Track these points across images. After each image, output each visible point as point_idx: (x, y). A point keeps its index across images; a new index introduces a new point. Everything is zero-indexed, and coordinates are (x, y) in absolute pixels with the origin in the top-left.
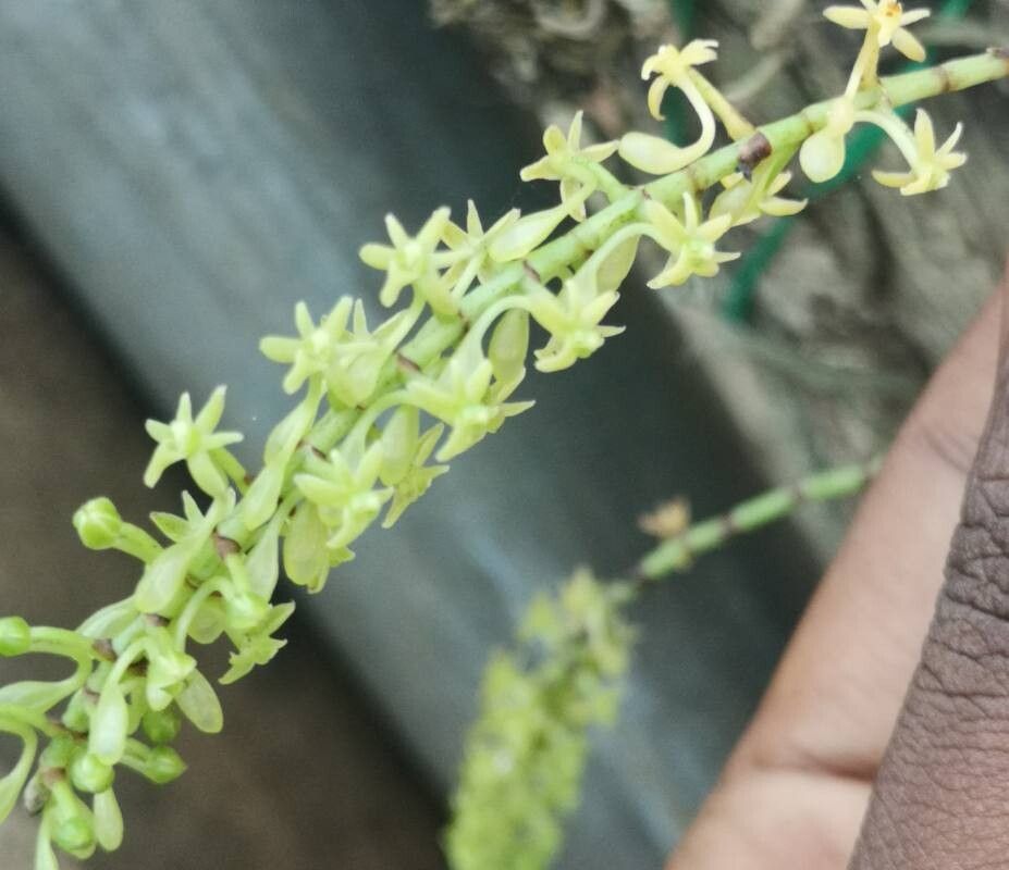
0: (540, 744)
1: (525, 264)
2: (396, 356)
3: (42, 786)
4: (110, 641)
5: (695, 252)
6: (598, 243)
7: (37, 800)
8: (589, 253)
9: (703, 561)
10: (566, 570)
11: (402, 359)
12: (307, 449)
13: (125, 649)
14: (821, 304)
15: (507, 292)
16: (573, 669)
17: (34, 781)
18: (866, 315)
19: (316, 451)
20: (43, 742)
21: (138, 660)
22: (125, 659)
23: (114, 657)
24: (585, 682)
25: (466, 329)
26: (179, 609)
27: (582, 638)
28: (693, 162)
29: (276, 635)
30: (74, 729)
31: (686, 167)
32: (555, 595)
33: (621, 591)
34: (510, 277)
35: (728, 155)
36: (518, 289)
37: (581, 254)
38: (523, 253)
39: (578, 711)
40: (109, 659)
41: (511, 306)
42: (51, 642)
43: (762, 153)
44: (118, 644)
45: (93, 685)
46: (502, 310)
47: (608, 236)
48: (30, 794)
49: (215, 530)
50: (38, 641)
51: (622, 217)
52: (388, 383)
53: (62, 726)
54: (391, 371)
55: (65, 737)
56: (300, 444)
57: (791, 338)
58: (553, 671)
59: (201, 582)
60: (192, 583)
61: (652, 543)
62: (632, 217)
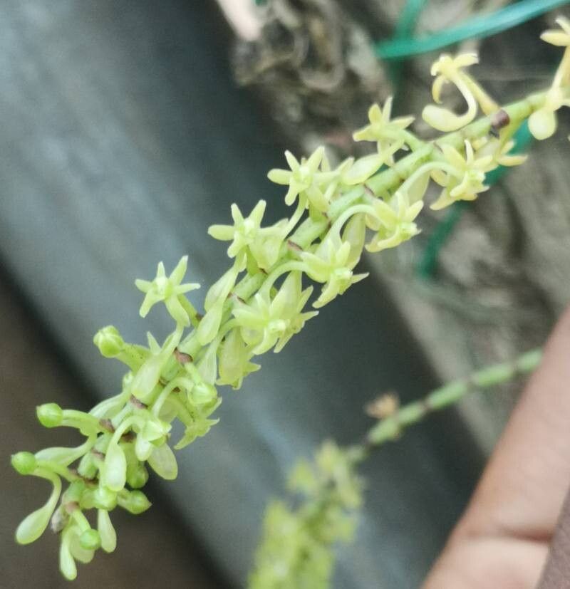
0: (305, 556)
1: (365, 186)
2: (287, 242)
3: (65, 514)
4: (109, 421)
5: (472, 176)
6: (408, 174)
7: (60, 524)
8: (402, 181)
9: (409, 430)
10: (318, 441)
11: (290, 243)
12: (234, 298)
13: (120, 424)
14: (480, 266)
15: (354, 203)
16: (324, 506)
17: (59, 510)
18: (510, 272)
19: (240, 299)
20: (65, 484)
21: (127, 432)
22: (120, 431)
23: (113, 430)
24: (333, 514)
25: (330, 226)
26: (154, 398)
27: (332, 485)
28: (464, 127)
29: (212, 417)
30: (86, 477)
31: (459, 130)
32: (311, 458)
33: (356, 453)
34: (356, 194)
35: (484, 124)
36: (360, 201)
37: (397, 180)
38: (362, 180)
39: (329, 533)
40: (110, 431)
41: (356, 212)
42: (74, 419)
43: (505, 122)
44: (115, 421)
45: (100, 448)
46: (351, 214)
47: (414, 170)
48: (55, 520)
49: (176, 349)
50: (67, 419)
51: (422, 159)
52: (282, 258)
53: (78, 475)
54: (285, 250)
55: (80, 482)
56: (230, 295)
57: (460, 287)
58: (311, 509)
59: (168, 382)
60: (162, 383)
61: (373, 422)
62: (428, 159)
